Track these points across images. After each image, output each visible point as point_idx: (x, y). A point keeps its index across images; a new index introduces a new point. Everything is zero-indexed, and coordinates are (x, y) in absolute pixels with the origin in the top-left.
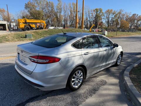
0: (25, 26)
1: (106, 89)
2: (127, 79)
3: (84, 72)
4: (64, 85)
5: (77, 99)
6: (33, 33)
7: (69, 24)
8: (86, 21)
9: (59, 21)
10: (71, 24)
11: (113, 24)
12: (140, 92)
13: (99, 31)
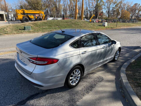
0: (23, 17)
1: (102, 86)
2: (123, 76)
3: (82, 70)
4: (63, 83)
5: (75, 97)
6: (32, 25)
7: (68, 14)
8: (86, 11)
9: (58, 10)
10: (71, 14)
11: (113, 14)
12: (134, 90)
13: (99, 22)
